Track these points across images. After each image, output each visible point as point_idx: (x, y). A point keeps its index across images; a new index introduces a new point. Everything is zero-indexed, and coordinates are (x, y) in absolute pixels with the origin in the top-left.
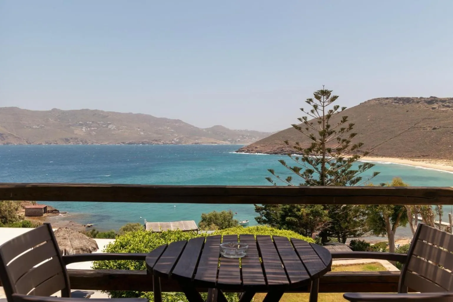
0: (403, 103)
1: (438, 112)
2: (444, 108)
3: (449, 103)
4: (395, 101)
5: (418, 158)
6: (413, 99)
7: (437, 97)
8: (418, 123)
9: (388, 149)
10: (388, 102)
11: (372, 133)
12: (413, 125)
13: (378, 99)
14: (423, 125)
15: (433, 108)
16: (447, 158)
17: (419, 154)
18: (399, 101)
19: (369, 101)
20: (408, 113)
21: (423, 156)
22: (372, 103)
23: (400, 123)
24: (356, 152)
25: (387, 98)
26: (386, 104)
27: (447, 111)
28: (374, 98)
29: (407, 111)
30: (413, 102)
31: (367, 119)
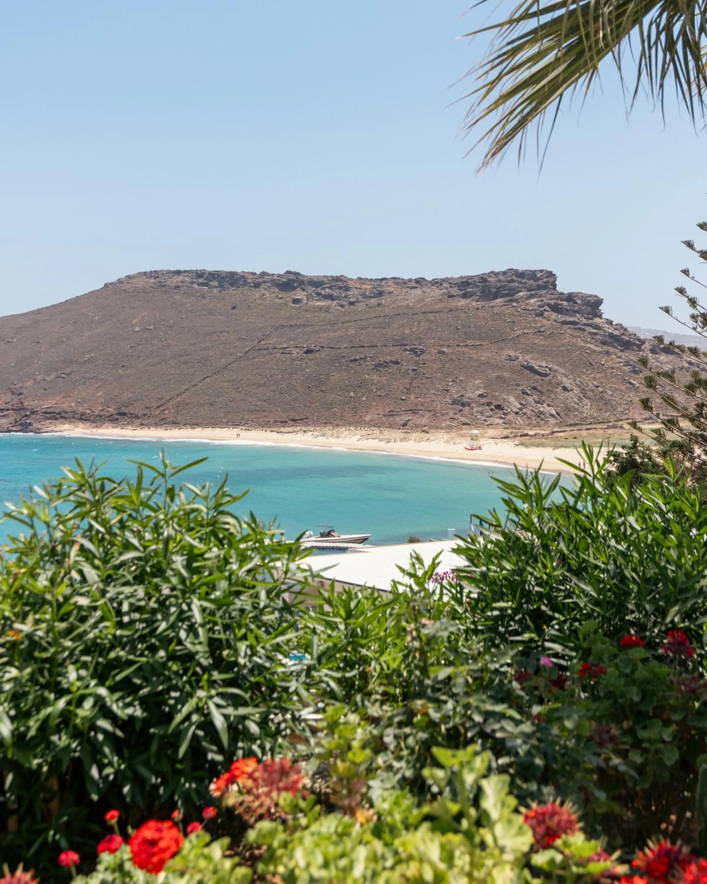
0: (221, 286)
1: (307, 311)
2: (319, 300)
3: (330, 288)
4: (201, 281)
5: (284, 426)
6: (243, 277)
7: (302, 273)
8: (266, 337)
9: (202, 405)
10: (182, 282)
11: (153, 365)
12: (255, 343)
13: (154, 274)
14: (280, 344)
15: (296, 301)
16: (350, 424)
17: (283, 416)
18: (211, 281)
19: (129, 277)
20: (235, 311)
21: (294, 420)
22: (140, 283)
23: (222, 339)
24: (117, 417)
25: (178, 273)
26: (177, 287)
27: (328, 307)
28: (143, 271)
29: (234, 308)
30: (245, 283)
31: (133, 326)
